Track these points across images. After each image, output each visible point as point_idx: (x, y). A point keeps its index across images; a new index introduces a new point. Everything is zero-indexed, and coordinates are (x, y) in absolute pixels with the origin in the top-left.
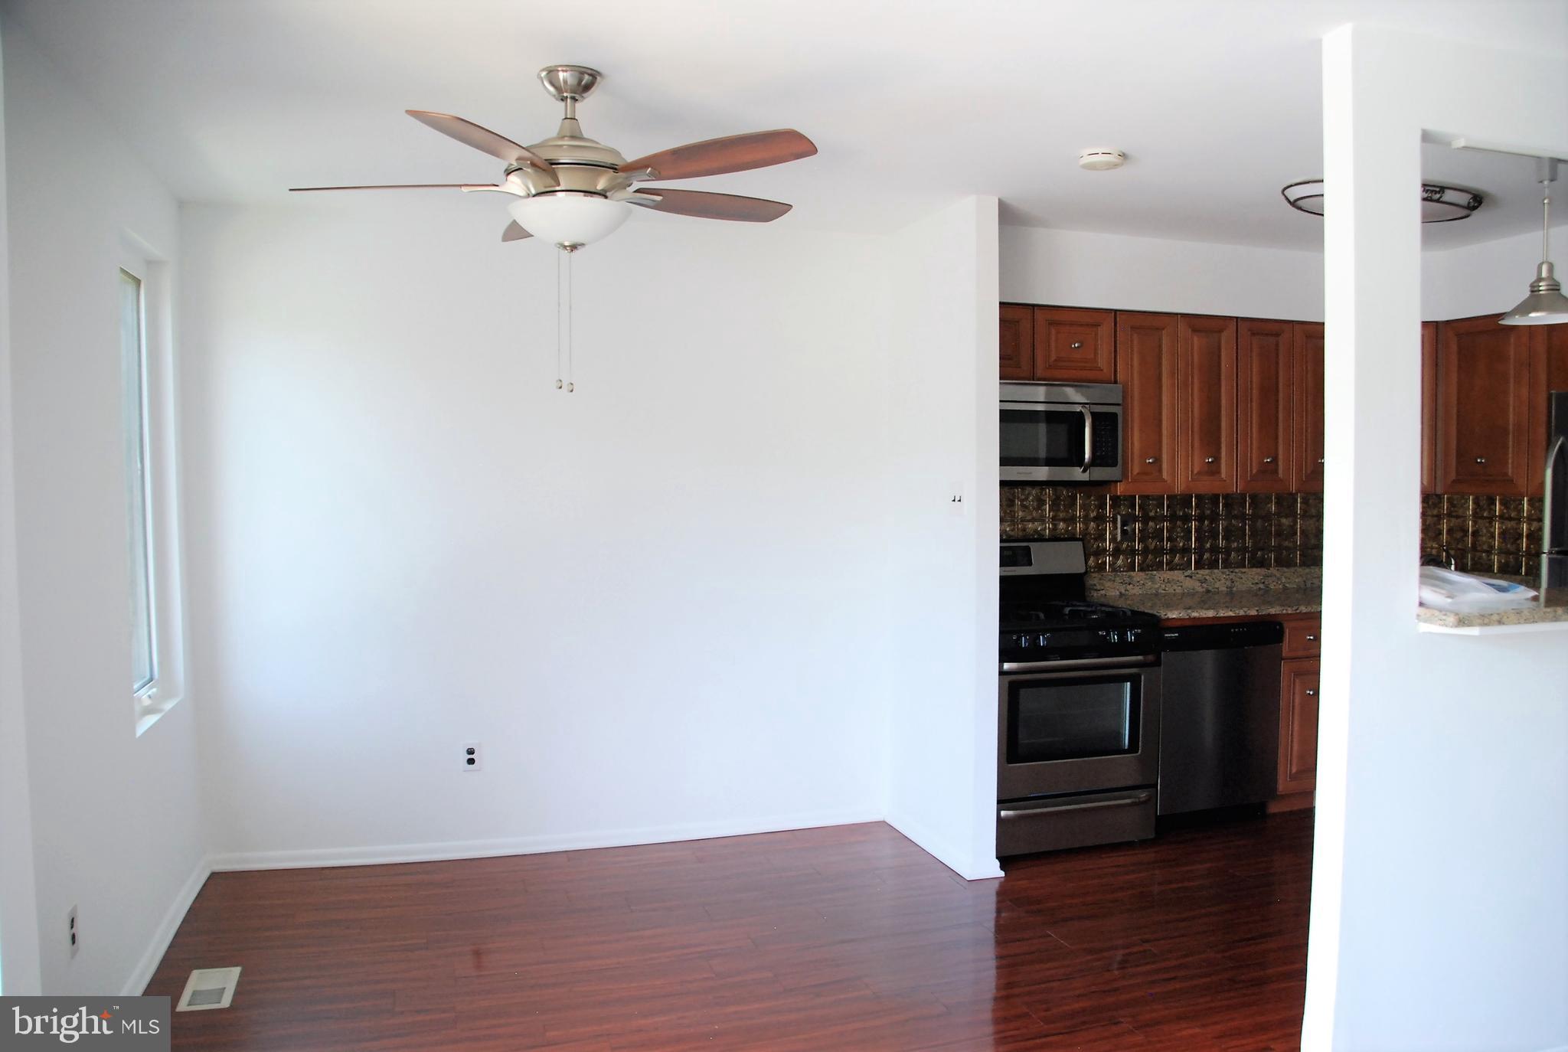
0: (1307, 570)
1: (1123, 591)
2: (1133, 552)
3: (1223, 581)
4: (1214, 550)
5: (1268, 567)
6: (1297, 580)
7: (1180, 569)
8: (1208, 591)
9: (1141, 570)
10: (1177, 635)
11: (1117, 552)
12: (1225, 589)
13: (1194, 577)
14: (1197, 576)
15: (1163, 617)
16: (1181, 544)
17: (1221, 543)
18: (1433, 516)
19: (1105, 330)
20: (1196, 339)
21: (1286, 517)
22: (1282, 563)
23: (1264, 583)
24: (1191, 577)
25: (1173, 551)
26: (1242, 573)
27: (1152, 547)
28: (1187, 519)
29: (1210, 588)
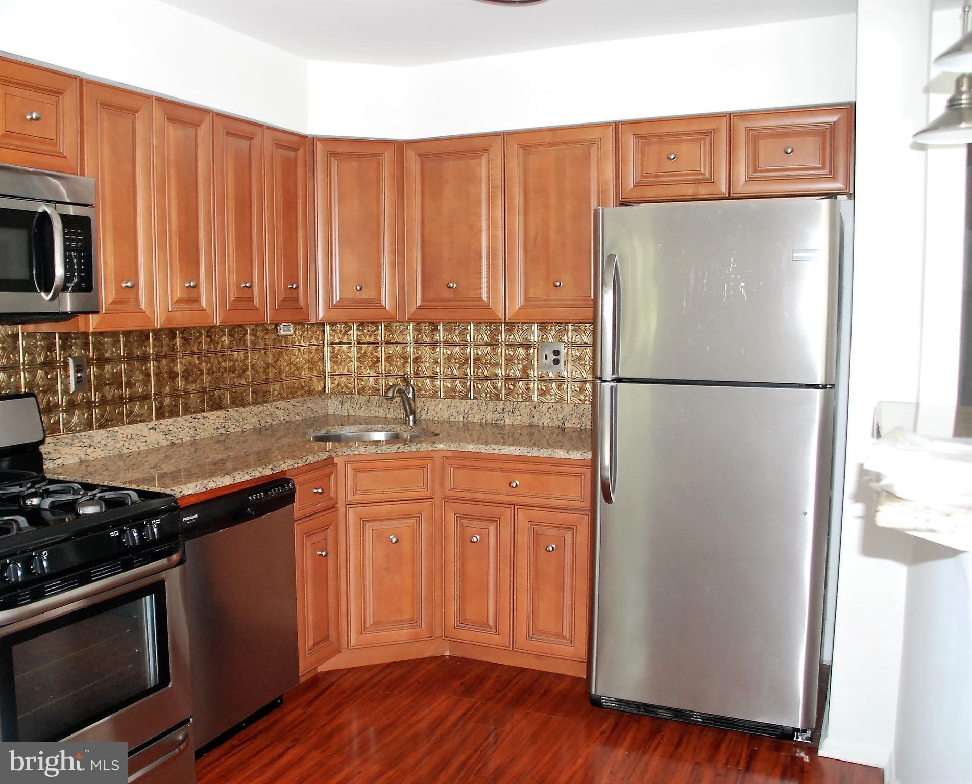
0: (262, 408)
1: (83, 457)
2: (89, 405)
3: (187, 430)
4: (174, 394)
5: (225, 408)
6: (253, 421)
7: (141, 421)
8: (173, 444)
9: (101, 427)
10: (196, 516)
11: (72, 406)
12: (189, 439)
13: (158, 430)
14: (161, 427)
15: (178, 495)
16: (140, 390)
17: (180, 383)
18: (369, 344)
19: (69, 101)
20: (171, 130)
21: (239, 350)
22: (239, 402)
23: (224, 427)
24: (155, 429)
25: (132, 399)
26: (205, 418)
27: (109, 397)
28: (145, 359)
29: (175, 440)
